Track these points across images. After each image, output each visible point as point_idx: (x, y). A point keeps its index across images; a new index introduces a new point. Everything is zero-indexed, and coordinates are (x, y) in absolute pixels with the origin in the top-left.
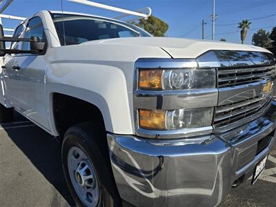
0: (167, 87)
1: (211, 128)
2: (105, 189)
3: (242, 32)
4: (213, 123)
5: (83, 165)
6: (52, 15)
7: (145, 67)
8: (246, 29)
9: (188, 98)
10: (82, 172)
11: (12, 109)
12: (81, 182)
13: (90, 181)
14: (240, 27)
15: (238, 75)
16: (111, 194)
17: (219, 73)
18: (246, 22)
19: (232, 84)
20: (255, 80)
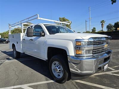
0: (82, 45)
1: (92, 54)
2: (66, 71)
3: (102, 25)
4: (93, 53)
5: (57, 66)
6: (44, 25)
7: (77, 41)
8: (103, 23)
9: (86, 48)
10: (57, 68)
11: (24, 53)
12: (57, 71)
13: (60, 70)
14: (101, 23)
15: (98, 42)
16: (67, 72)
17: (93, 42)
18: (103, 21)
19: (96, 45)
20: (102, 44)
